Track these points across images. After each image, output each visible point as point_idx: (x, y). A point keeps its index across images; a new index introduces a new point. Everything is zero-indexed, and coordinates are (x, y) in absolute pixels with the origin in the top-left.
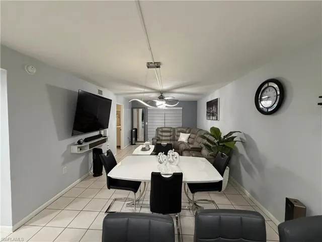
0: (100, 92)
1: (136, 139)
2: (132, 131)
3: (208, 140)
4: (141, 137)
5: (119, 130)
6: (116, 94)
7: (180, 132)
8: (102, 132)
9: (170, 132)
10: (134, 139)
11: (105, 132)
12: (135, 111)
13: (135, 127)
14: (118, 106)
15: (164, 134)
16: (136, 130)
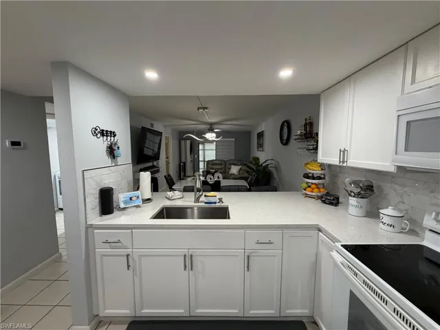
0: (152, 125)
1: (185, 174)
2: (180, 165)
3: (248, 167)
4: (189, 171)
5: (168, 163)
6: (165, 126)
7: (230, 164)
8: (155, 163)
9: (221, 164)
10: (182, 173)
11: (158, 163)
12: (183, 142)
13: (183, 160)
14: (167, 138)
15: (215, 167)
16: (184, 163)
